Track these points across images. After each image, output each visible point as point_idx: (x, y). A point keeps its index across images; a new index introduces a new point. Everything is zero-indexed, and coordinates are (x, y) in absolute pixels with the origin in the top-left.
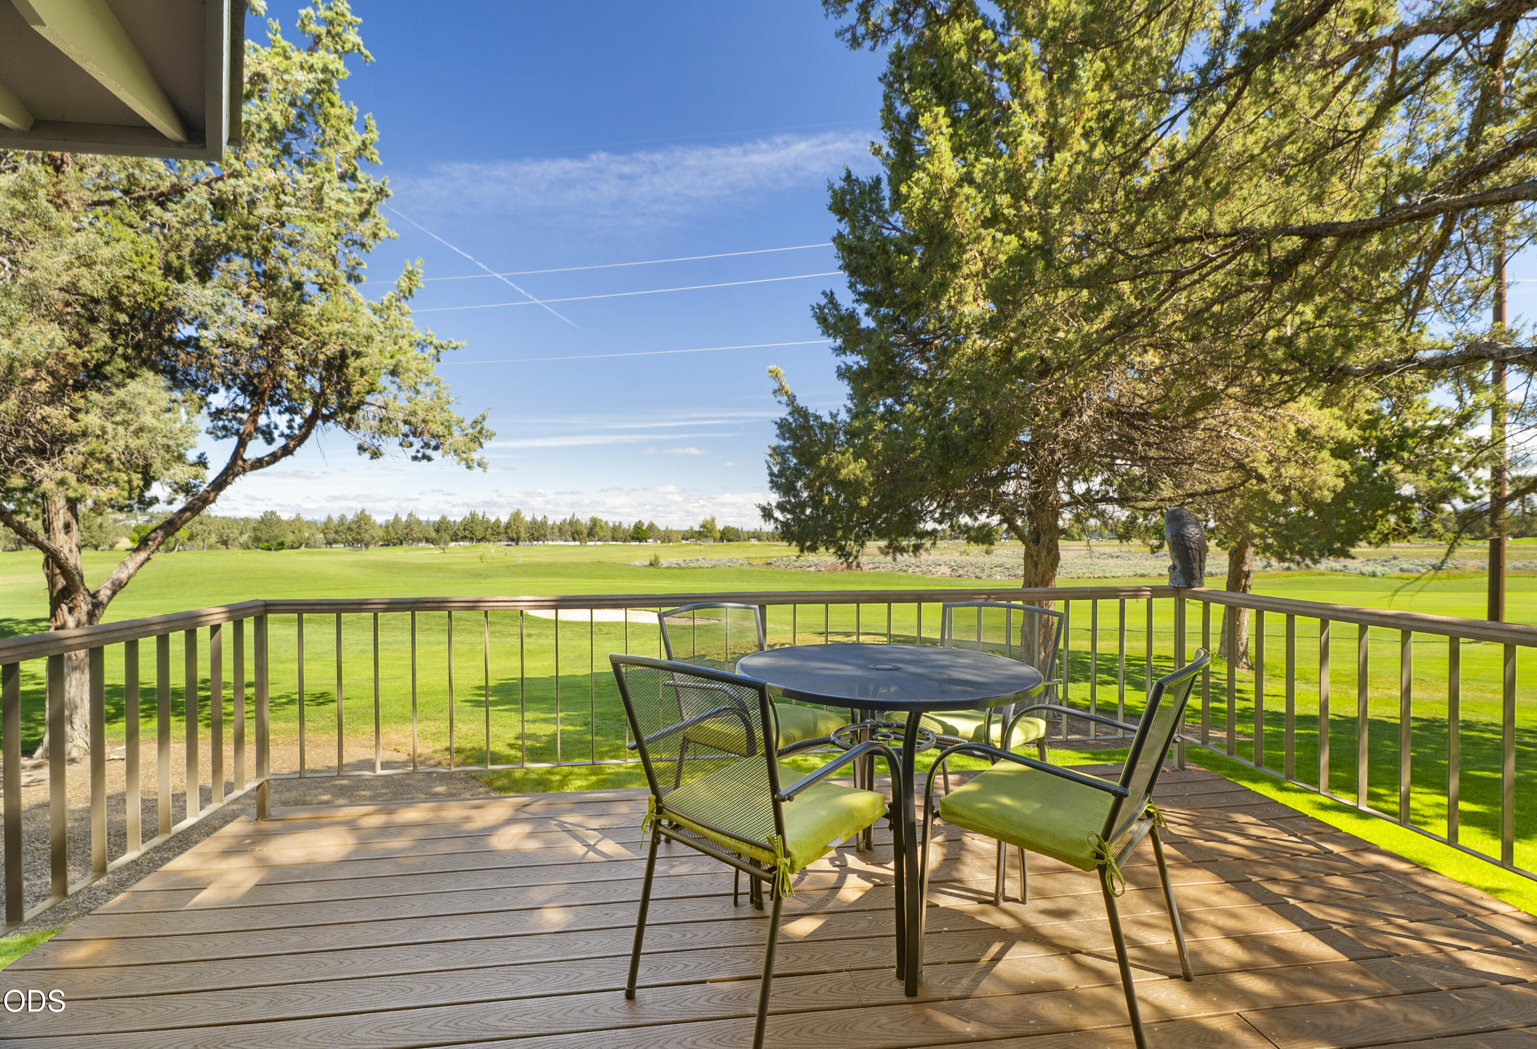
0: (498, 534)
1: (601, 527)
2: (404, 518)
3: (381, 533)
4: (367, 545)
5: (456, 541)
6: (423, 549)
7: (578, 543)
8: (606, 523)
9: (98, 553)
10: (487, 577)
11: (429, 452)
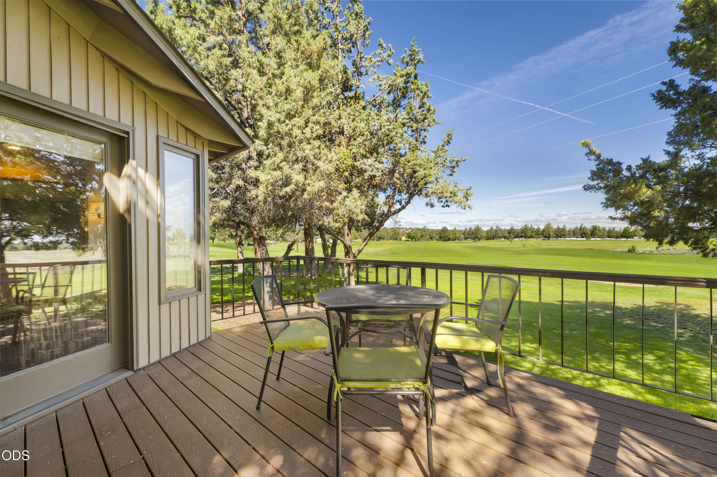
0: (539, 234)
1: (599, 230)
2: (495, 228)
3: (485, 235)
4: (479, 240)
5: (518, 238)
6: (502, 241)
7: (585, 239)
8: (604, 228)
9: (397, 242)
10: (524, 254)
11: (449, 204)
